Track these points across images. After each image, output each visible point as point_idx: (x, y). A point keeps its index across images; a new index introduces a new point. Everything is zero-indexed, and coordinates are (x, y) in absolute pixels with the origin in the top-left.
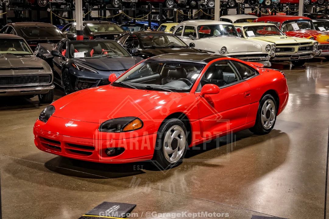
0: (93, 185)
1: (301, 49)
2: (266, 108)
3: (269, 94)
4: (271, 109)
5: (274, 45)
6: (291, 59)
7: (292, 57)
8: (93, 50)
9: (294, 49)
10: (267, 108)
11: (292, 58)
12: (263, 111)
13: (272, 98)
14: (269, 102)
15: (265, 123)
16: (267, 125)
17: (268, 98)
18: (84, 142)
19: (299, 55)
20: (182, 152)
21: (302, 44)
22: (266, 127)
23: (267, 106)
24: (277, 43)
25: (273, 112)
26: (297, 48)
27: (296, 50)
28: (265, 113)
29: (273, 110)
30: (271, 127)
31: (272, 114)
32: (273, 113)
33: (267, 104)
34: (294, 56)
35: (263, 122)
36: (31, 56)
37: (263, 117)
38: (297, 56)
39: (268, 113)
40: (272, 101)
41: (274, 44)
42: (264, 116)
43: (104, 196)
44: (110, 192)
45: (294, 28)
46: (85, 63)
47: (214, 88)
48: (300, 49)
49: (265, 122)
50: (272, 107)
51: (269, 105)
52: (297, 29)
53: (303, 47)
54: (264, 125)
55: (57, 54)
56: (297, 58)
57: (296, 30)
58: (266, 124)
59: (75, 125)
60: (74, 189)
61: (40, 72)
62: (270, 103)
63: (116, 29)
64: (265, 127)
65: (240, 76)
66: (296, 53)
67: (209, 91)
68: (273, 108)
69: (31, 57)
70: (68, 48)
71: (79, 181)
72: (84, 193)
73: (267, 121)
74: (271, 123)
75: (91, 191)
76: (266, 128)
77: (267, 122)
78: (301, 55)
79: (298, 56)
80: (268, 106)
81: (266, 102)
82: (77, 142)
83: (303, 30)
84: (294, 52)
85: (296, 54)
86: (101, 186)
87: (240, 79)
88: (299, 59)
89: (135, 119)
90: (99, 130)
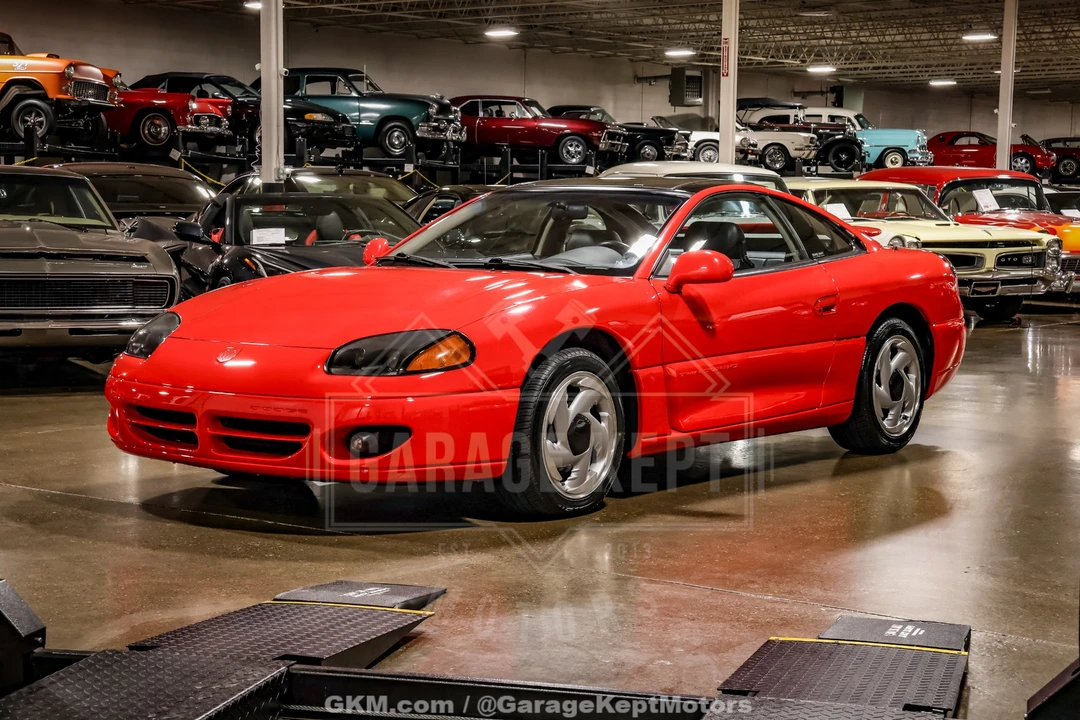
0: (302, 548)
1: (1007, 260)
2: (889, 366)
3: (900, 318)
4: (907, 370)
5: (916, 244)
6: (974, 292)
7: (976, 285)
8: (314, 232)
9: (982, 259)
10: (894, 363)
11: (976, 289)
12: (879, 372)
13: (907, 332)
14: (899, 344)
15: (886, 416)
16: (894, 422)
17: (893, 331)
18: (275, 409)
19: (997, 280)
20: (605, 467)
21: (1008, 243)
22: (888, 427)
23: (892, 357)
24: (926, 237)
25: (912, 380)
26: (990, 256)
27: (990, 263)
28: (885, 379)
29: (913, 376)
30: (906, 429)
31: (909, 386)
32: (912, 384)
33: (894, 351)
34: (982, 283)
35: (879, 413)
36: (108, 231)
37: (879, 396)
38: (994, 284)
39: (897, 383)
40: (908, 342)
41: (915, 240)
42: (882, 390)
43: (338, 570)
44: (360, 563)
45: (982, 204)
46: (284, 257)
47: (715, 263)
48: (1001, 262)
49: (886, 412)
50: (910, 364)
51: (900, 355)
52: (992, 208)
53: (1013, 256)
54: (885, 422)
55: (195, 233)
56: (994, 292)
57: (988, 209)
58: (890, 417)
59: (248, 363)
60: (236, 555)
61: (136, 269)
62: (903, 350)
63: (391, 192)
64: (884, 426)
65: (803, 248)
66: (989, 272)
67: (698, 274)
68: (913, 368)
69: (107, 233)
70: (231, 225)
71: (257, 539)
72: (269, 564)
73: (892, 408)
74: (905, 418)
75: (296, 560)
76: (887, 430)
77: (891, 412)
78: (1005, 282)
79: (997, 285)
80: (897, 357)
81: (887, 344)
82: (250, 411)
83: (1012, 211)
84: (983, 270)
85: (990, 277)
86: (330, 551)
87: (802, 257)
88: (997, 294)
89: (449, 336)
90: (325, 368)
